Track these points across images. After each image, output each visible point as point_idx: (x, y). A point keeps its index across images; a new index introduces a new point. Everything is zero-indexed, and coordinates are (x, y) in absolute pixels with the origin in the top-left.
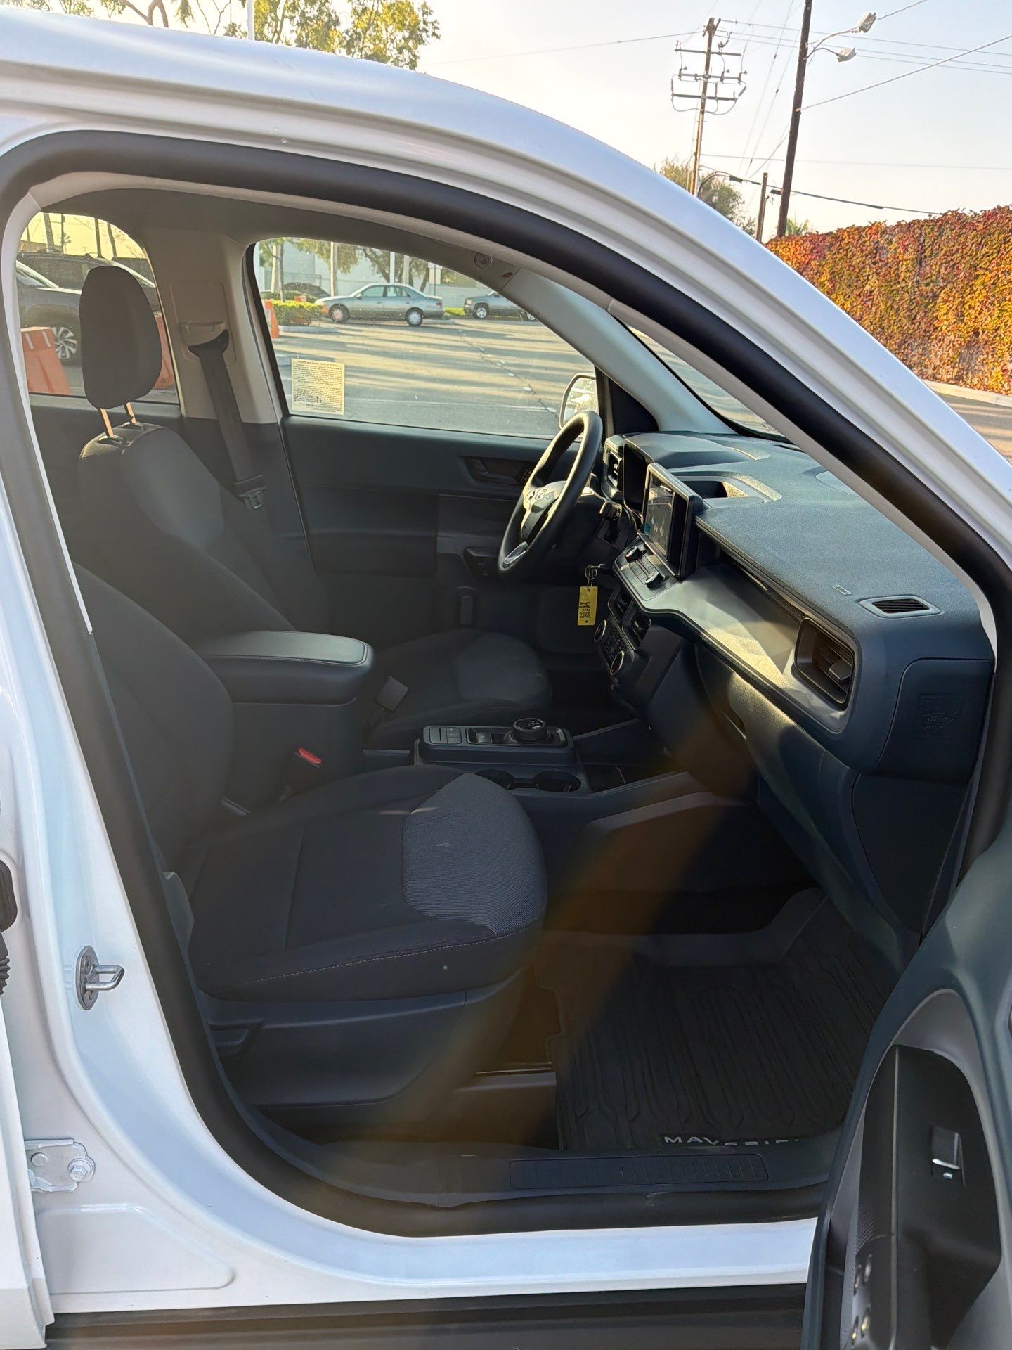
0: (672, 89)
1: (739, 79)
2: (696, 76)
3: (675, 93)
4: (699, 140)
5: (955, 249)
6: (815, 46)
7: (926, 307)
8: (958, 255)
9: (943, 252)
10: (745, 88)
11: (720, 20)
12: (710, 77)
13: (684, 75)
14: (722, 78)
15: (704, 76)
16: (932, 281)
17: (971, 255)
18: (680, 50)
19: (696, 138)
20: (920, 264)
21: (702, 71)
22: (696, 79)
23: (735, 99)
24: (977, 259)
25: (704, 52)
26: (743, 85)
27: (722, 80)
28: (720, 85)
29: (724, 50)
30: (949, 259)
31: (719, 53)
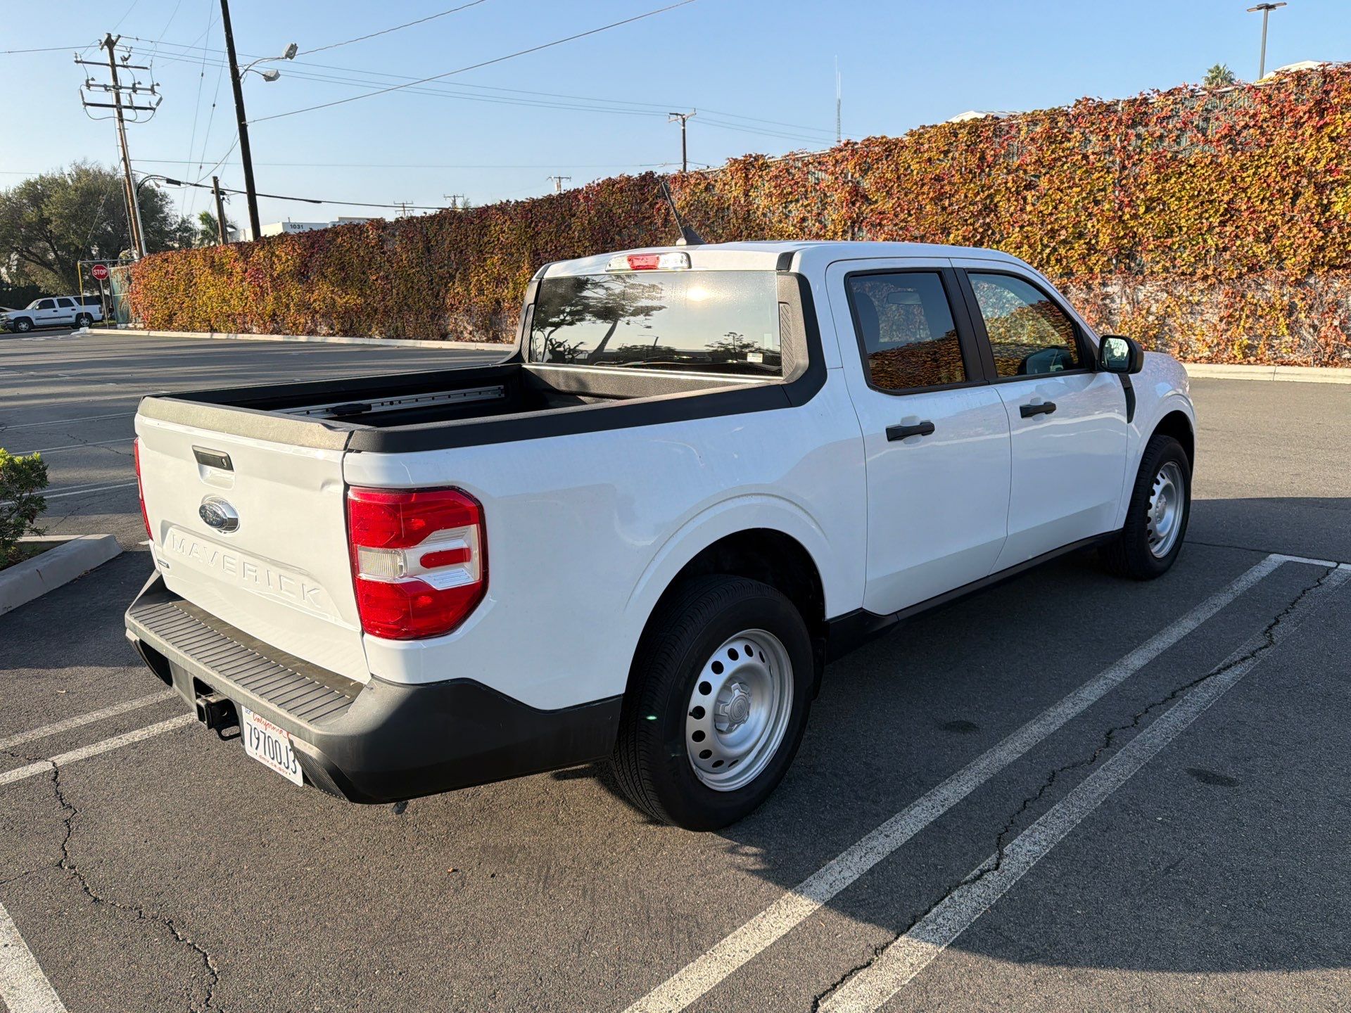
0: (83, 98)
1: (152, 90)
2: (105, 86)
3: (86, 102)
4: (124, 146)
5: (458, 238)
6: (246, 68)
7: (446, 286)
8: (463, 243)
9: (448, 242)
10: (161, 99)
11: (119, 36)
12: (121, 88)
13: (93, 85)
14: (134, 89)
15: (114, 87)
16: (445, 265)
17: (475, 243)
18: (81, 62)
19: (120, 144)
20: (429, 252)
21: (111, 83)
22: (106, 90)
23: (154, 109)
24: (481, 245)
25: (108, 65)
26: (158, 97)
27: (135, 91)
28: (133, 95)
29: (129, 62)
30: (456, 246)
31: (124, 66)
